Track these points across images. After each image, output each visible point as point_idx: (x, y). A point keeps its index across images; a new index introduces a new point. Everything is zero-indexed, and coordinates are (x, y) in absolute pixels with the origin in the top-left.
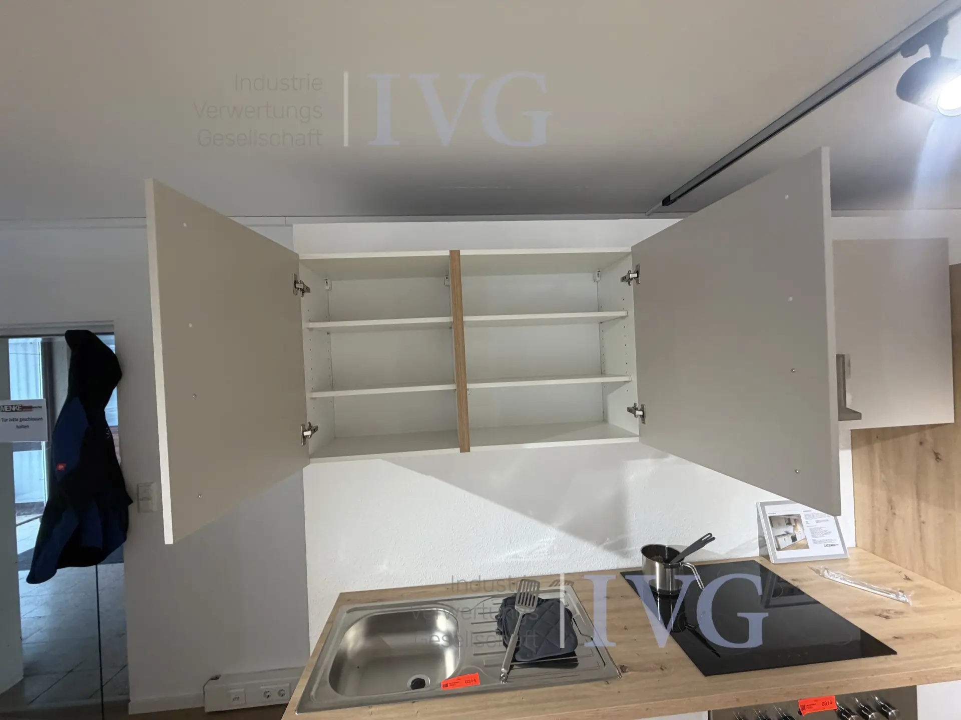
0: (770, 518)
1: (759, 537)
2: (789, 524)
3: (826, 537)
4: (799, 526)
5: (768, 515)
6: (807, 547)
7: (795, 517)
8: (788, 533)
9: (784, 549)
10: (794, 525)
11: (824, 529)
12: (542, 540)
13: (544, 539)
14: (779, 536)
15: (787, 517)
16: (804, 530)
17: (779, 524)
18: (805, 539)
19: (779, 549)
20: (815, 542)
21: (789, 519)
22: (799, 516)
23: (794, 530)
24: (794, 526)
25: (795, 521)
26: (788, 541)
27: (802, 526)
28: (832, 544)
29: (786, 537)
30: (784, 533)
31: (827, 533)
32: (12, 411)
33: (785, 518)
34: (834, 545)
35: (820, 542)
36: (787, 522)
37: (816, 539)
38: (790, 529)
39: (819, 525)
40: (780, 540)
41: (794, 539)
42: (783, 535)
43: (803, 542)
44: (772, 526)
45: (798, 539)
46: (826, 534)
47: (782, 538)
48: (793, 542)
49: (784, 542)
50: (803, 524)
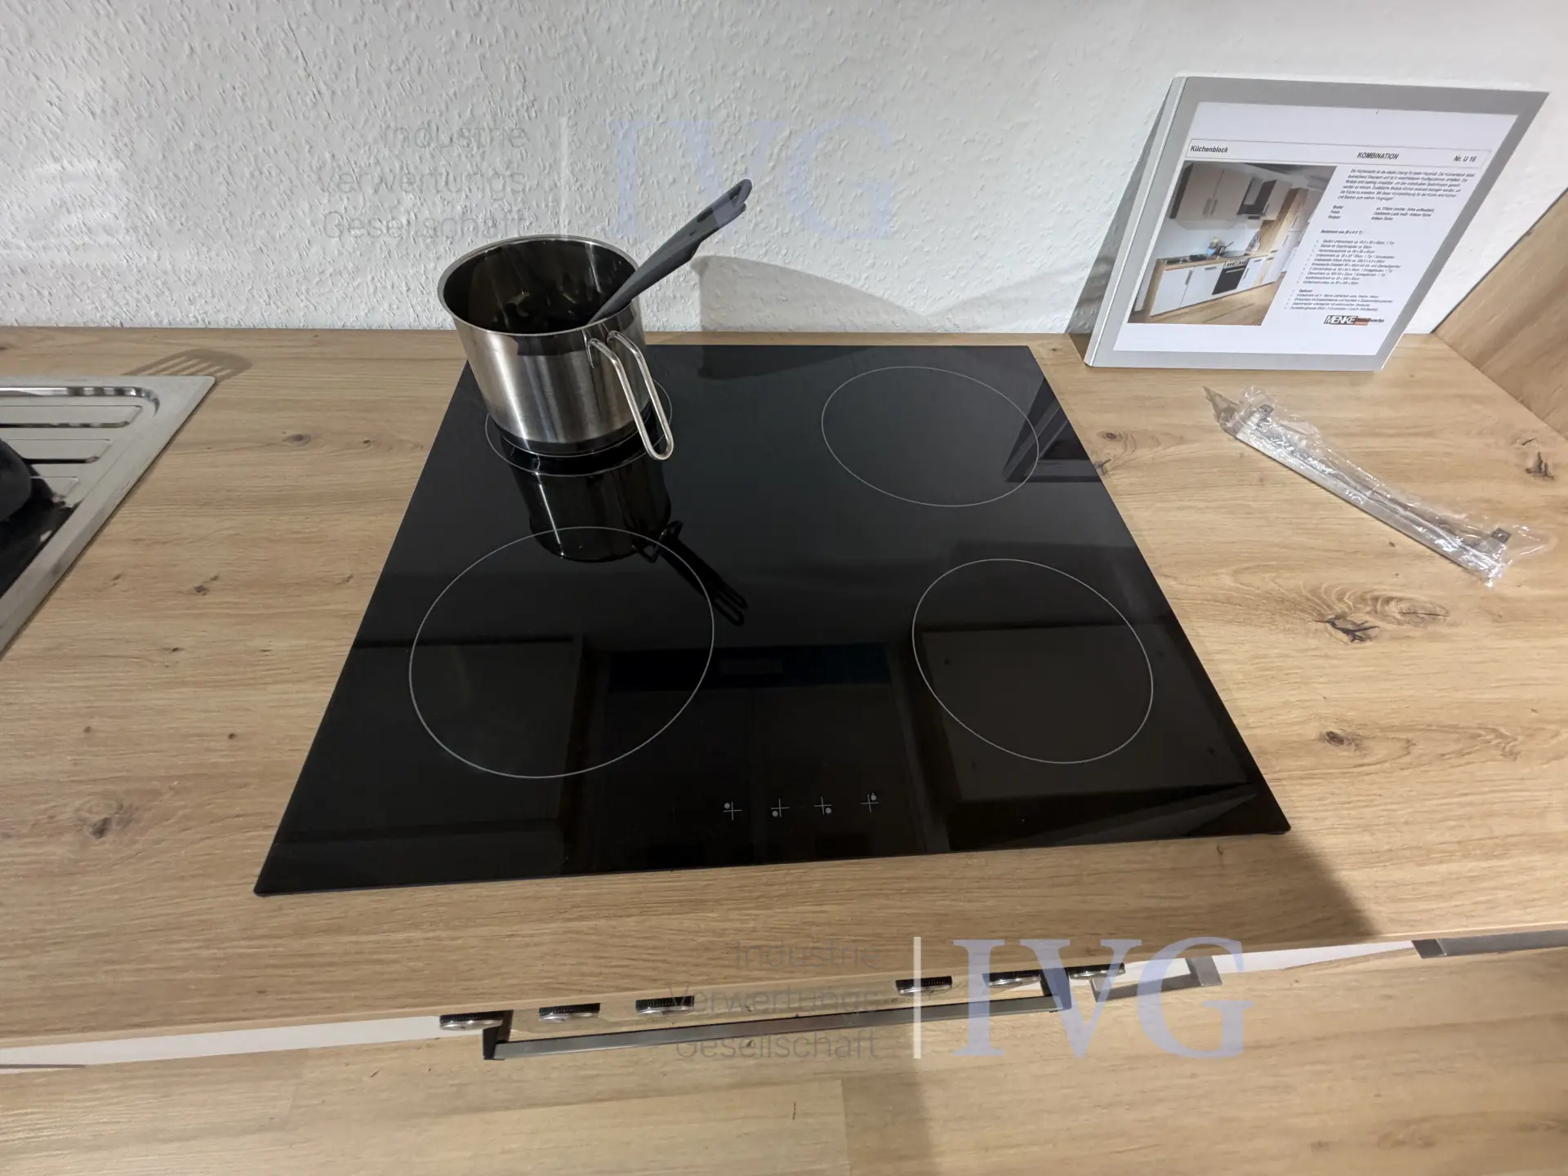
0: (1189, 169)
1: (1100, 260)
2: (1253, 210)
3: (1367, 287)
4: (1285, 231)
5: (1188, 155)
6: (1257, 316)
7: (1298, 181)
8: (1219, 251)
9: (1162, 318)
11: (1379, 250)
14: (1173, 262)
15: (1267, 176)
16: (1299, 242)
17: (1210, 209)
18: (1274, 286)
19: (1138, 316)
20: (1303, 301)
21: (1268, 187)
22: (1321, 176)
23: (1259, 238)
24: (1266, 223)
25: (1292, 195)
26: (1206, 278)
28: (1362, 315)
29: (1199, 270)
30: (1197, 250)
31: (1383, 266)
33: (1254, 180)
34: (1366, 321)
35: (1322, 303)
36: (1250, 202)
37: (1320, 290)
38: (1241, 237)
39: (1380, 230)
40: (1171, 279)
41: (1229, 280)
42: (1195, 259)
43: (1256, 298)
44: (1173, 213)
45: (1242, 285)
46: (1371, 273)
47: (1181, 273)
48: (1216, 291)
49: (1178, 288)
50: (1312, 220)
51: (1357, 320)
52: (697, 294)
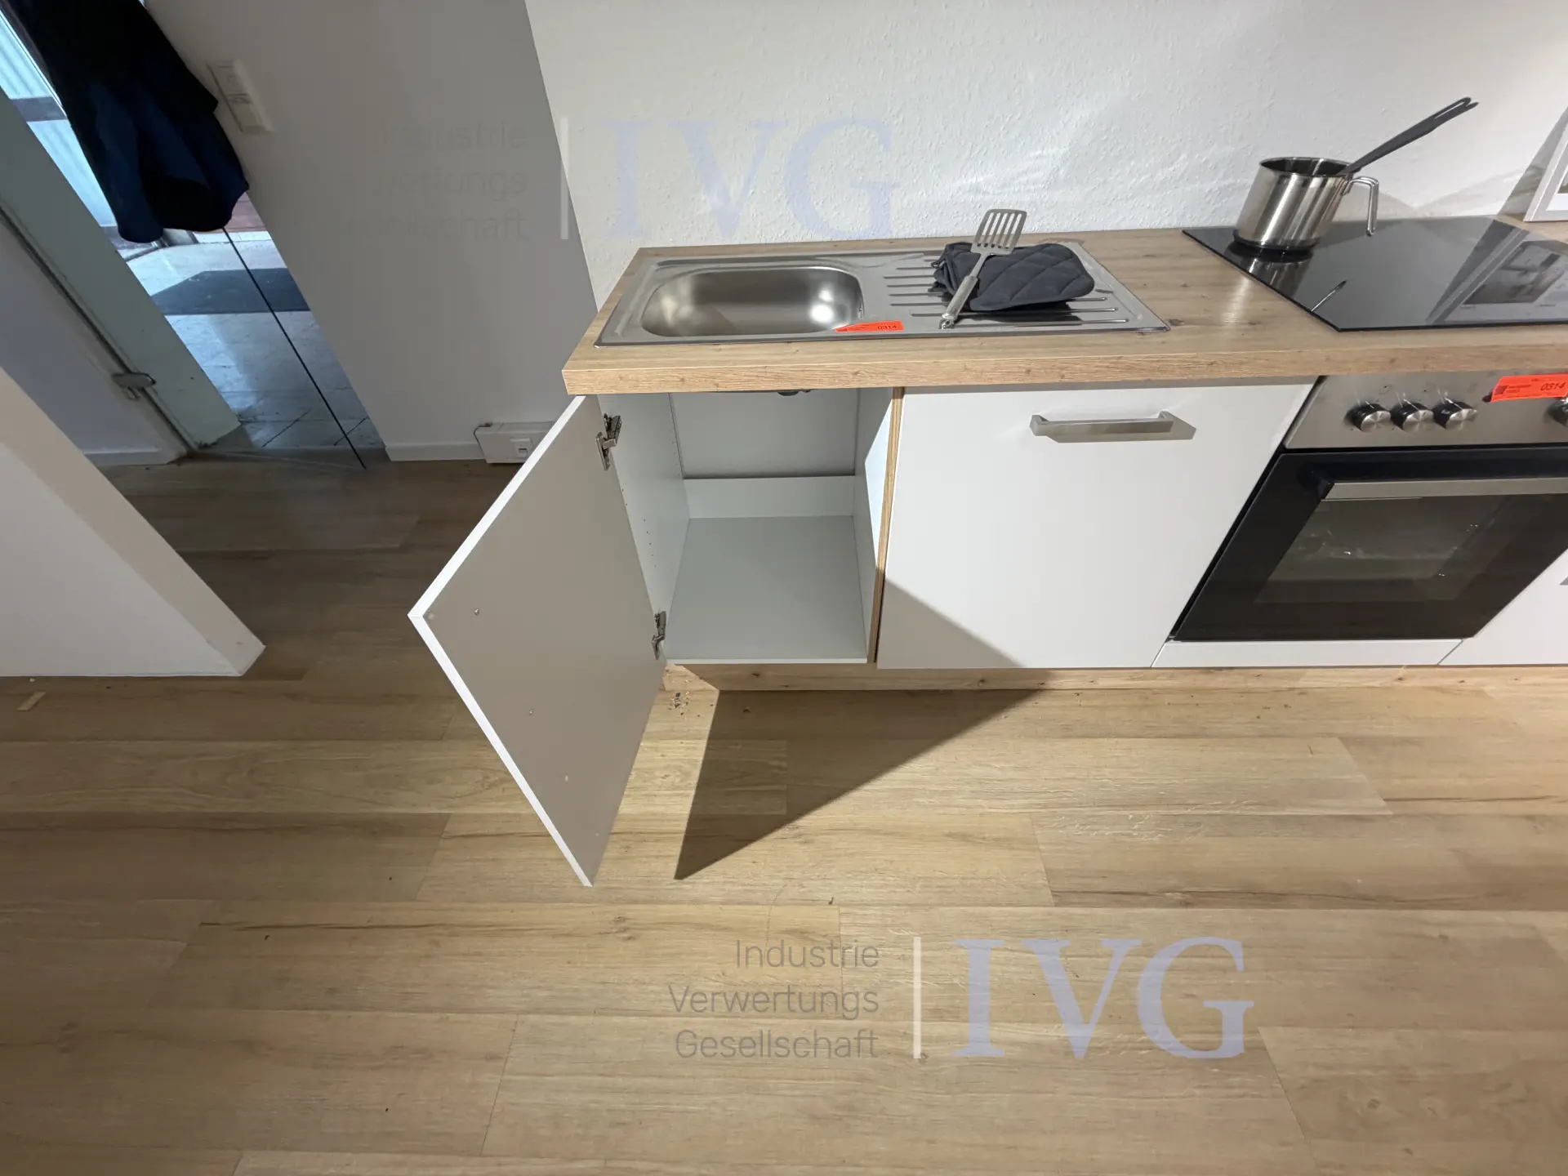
12: (1038, 152)
13: (1043, 149)
19: (1562, 189)
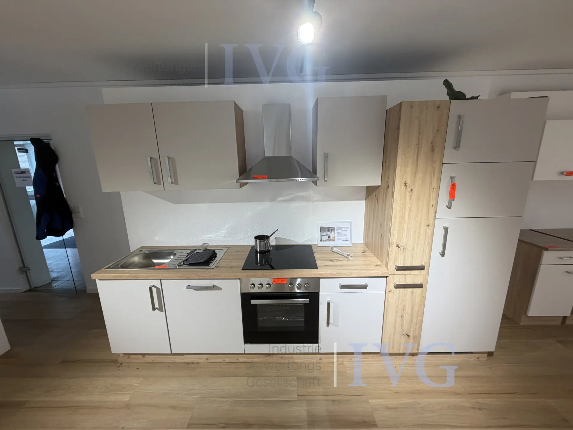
0: (320, 228)
2: (329, 231)
3: (344, 237)
4: (333, 232)
6: (334, 240)
7: (332, 229)
8: (327, 235)
9: (324, 241)
10: (331, 231)
11: (344, 234)
16: (335, 234)
17: (324, 231)
18: (334, 237)
19: (321, 241)
20: (338, 239)
21: (329, 229)
22: (334, 228)
23: (330, 233)
26: (327, 238)
27: (334, 232)
29: (325, 236)
30: (325, 234)
32: (18, 173)
33: (327, 229)
35: (341, 239)
38: (329, 233)
39: (342, 232)
43: (333, 239)
44: (320, 231)
45: (331, 237)
47: (324, 236)
48: (328, 238)
49: (324, 238)
50: (335, 231)
51: (346, 241)
52: (275, 241)
